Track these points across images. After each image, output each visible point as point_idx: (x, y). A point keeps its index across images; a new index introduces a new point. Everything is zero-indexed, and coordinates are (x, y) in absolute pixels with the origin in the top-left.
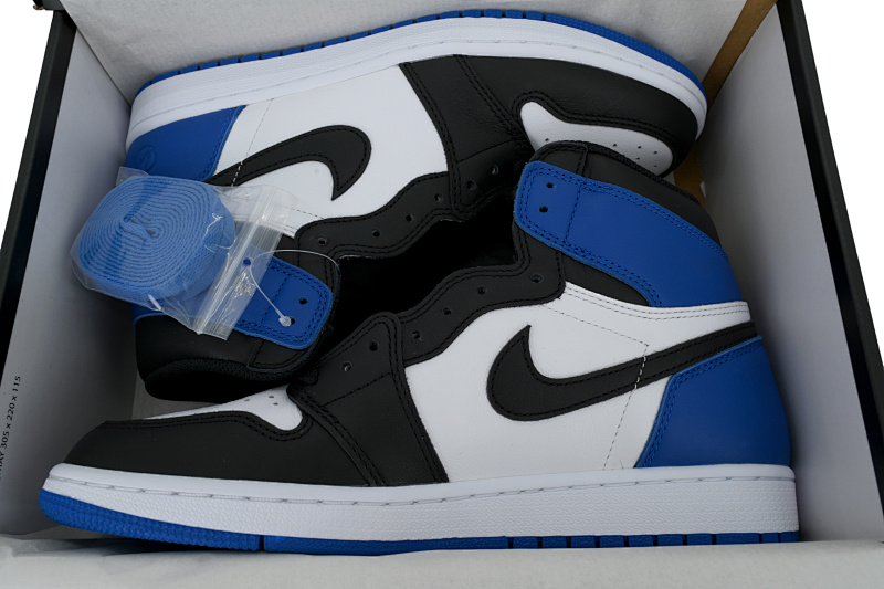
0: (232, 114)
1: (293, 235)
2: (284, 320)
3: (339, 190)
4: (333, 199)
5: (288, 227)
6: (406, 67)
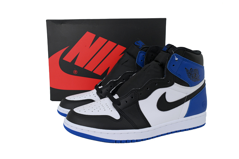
0: (187, 115)
1: (175, 83)
3: (164, 95)
4: (166, 92)
5: (176, 85)
6: (150, 126)
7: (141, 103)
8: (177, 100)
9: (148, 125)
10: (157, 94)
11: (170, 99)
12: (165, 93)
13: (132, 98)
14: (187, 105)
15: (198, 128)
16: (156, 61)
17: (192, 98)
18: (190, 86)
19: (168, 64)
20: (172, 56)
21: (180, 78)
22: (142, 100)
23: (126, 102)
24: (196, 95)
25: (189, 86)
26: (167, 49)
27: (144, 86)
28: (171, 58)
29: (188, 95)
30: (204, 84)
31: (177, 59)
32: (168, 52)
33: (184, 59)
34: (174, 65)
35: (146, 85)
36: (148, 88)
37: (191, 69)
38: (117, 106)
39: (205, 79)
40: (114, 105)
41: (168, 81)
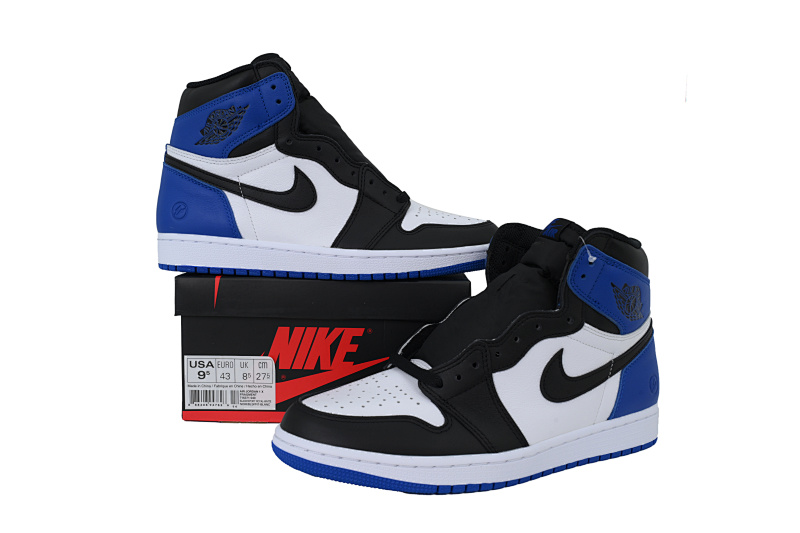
0: (615, 414)
1: (586, 324)
2: (592, 259)
3: (559, 356)
4: (562, 350)
5: (588, 331)
6: (526, 444)
7: (501, 379)
8: (590, 370)
9: (522, 442)
10: (540, 354)
11: (573, 368)
12: (561, 352)
13: (475, 365)
14: (613, 384)
15: (632, 453)
16: (529, 264)
17: (625, 365)
18: (622, 331)
19: (570, 272)
20: (581, 250)
21: (598, 310)
22: (502, 372)
23: (459, 378)
24: (635, 356)
25: (619, 333)
26: (557, 230)
27: (507, 333)
28: (577, 258)
29: (615, 356)
30: (650, 331)
31: (595, 258)
32: (560, 240)
33: (607, 259)
34: (583, 276)
35: (511, 328)
36: (516, 339)
37: (626, 285)
38: (435, 389)
39: (651, 316)
40: (420, 386)
41: (569, 320)
